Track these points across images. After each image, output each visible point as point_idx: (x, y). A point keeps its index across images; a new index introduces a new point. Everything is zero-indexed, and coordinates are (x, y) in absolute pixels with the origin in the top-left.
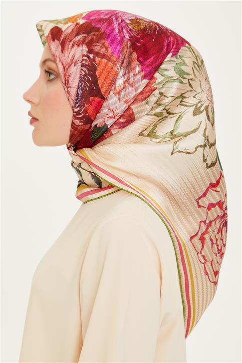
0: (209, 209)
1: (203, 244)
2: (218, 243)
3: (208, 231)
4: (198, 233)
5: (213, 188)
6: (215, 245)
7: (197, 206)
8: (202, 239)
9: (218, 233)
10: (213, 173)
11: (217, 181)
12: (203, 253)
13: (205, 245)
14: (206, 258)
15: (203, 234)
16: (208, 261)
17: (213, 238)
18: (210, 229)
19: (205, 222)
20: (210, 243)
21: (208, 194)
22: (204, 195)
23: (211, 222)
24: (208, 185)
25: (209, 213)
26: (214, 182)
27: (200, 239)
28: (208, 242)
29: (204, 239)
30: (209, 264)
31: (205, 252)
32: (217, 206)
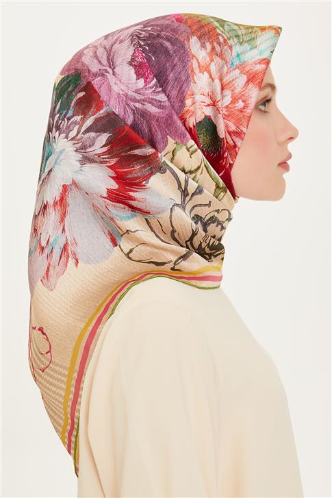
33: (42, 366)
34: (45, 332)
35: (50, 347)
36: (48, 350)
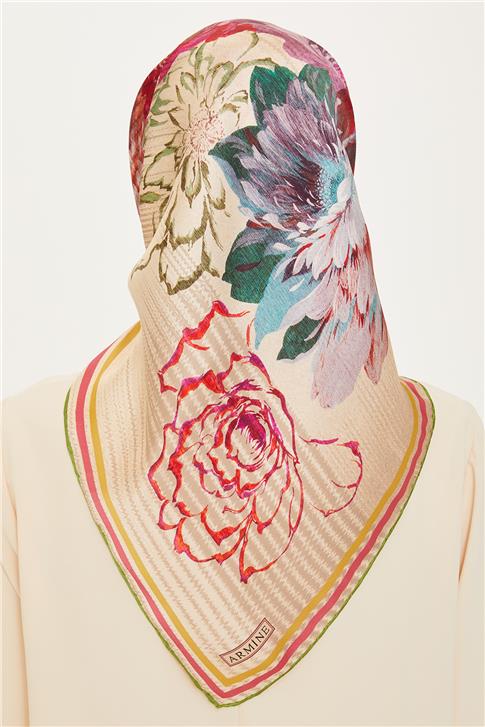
0: (183, 393)
1: (178, 477)
2: (221, 466)
3: (185, 445)
4: (162, 454)
5: (193, 342)
6: (210, 474)
7: (159, 387)
8: (175, 467)
9: (216, 445)
10: (188, 305)
11: (200, 324)
12: (178, 500)
13: (183, 479)
14: (187, 509)
15: (175, 456)
16: (191, 513)
17: (201, 458)
18: (189, 441)
19: (172, 426)
20: (195, 473)
21: (183, 357)
22: (176, 358)
23: (187, 426)
24: (181, 334)
25: (183, 402)
26: (194, 325)
27: (171, 468)
28: (189, 470)
29: (180, 466)
30: (195, 521)
31: (185, 495)
32: (202, 386)
33: (329, 507)
34: (360, 450)
35: (360, 478)
36: (355, 482)
